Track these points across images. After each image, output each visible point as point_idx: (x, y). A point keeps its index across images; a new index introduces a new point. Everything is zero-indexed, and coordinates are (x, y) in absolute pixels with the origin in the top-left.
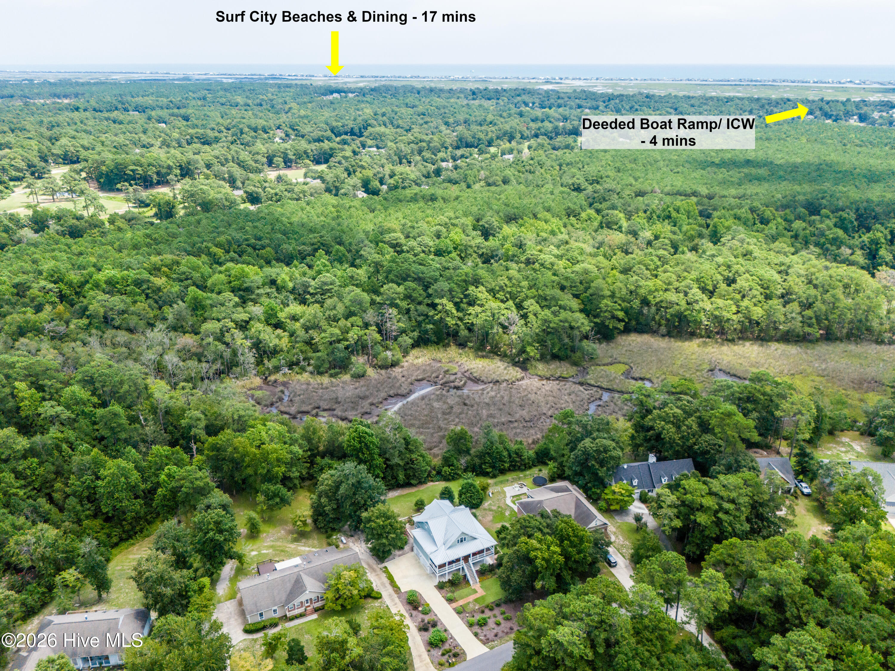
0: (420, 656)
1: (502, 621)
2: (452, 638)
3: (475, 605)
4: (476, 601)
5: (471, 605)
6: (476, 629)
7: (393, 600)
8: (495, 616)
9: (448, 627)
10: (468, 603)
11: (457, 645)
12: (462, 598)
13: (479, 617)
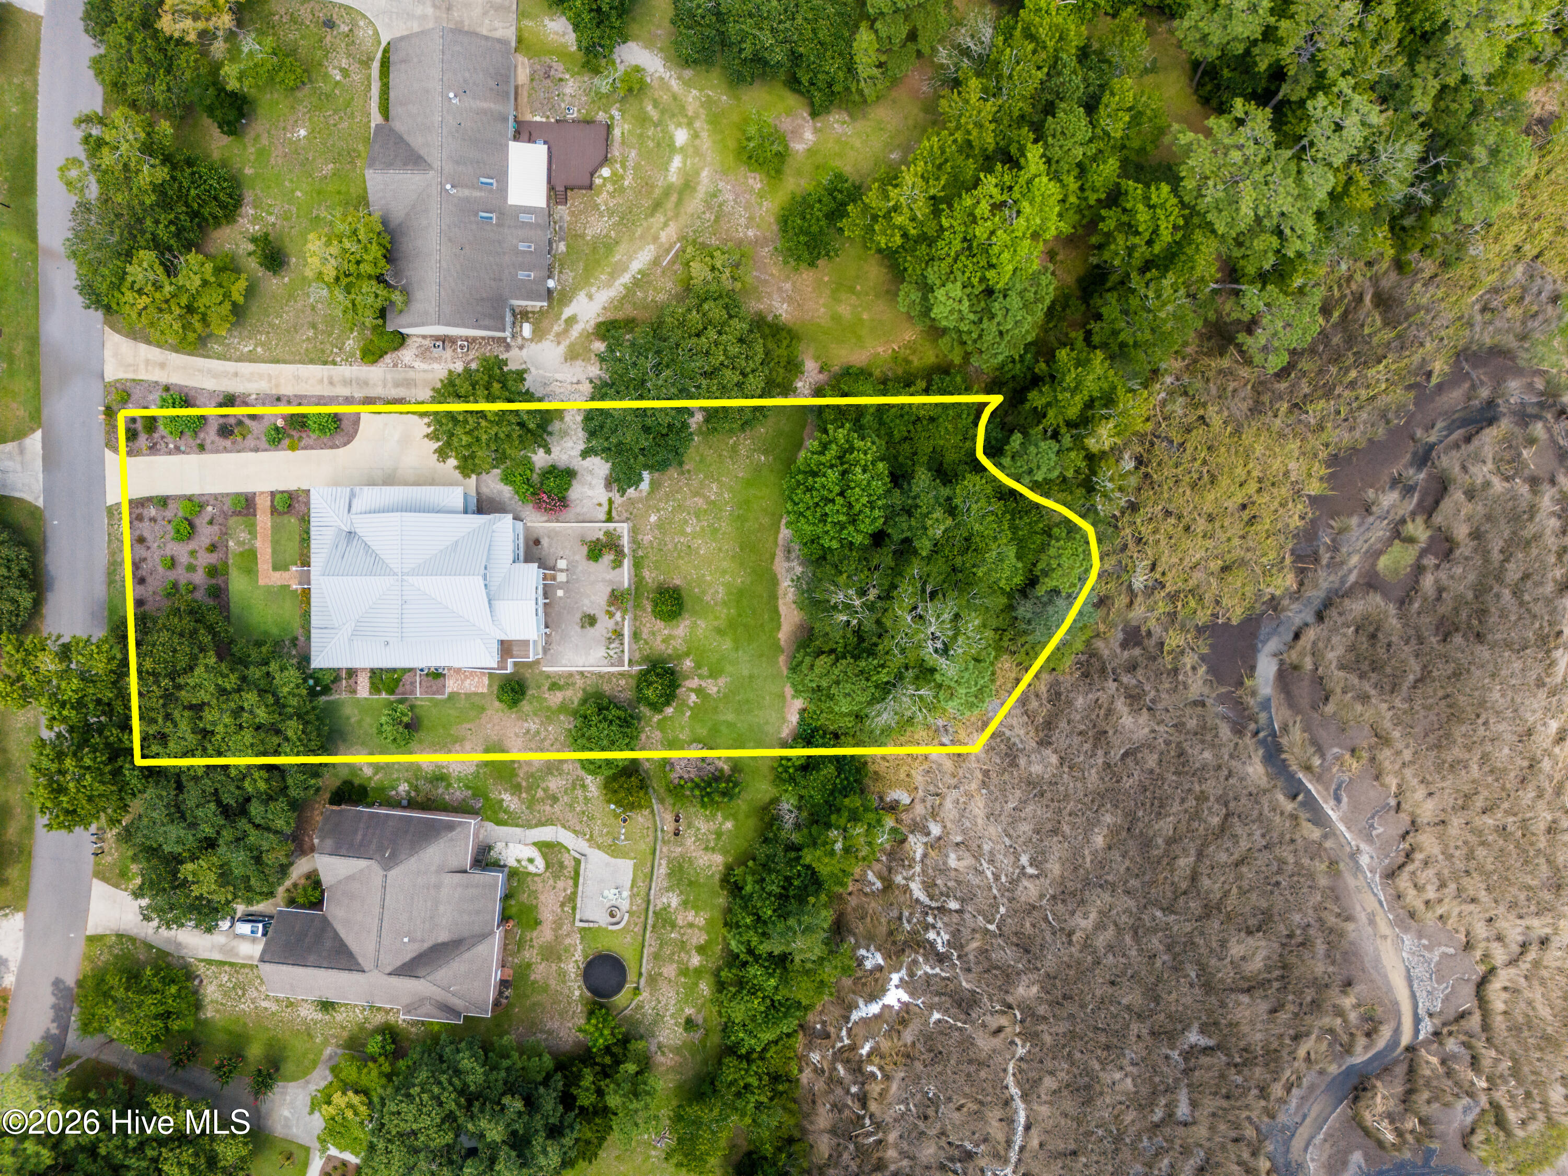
0: (162, 366)
1: (172, 576)
2: (178, 450)
3: (239, 543)
4: (251, 555)
5: (244, 536)
6: (178, 511)
7: (347, 382)
8: (191, 568)
9: (205, 457)
10: (253, 533)
11: (153, 449)
12: (276, 529)
13: (206, 534)
